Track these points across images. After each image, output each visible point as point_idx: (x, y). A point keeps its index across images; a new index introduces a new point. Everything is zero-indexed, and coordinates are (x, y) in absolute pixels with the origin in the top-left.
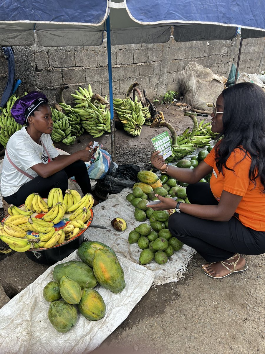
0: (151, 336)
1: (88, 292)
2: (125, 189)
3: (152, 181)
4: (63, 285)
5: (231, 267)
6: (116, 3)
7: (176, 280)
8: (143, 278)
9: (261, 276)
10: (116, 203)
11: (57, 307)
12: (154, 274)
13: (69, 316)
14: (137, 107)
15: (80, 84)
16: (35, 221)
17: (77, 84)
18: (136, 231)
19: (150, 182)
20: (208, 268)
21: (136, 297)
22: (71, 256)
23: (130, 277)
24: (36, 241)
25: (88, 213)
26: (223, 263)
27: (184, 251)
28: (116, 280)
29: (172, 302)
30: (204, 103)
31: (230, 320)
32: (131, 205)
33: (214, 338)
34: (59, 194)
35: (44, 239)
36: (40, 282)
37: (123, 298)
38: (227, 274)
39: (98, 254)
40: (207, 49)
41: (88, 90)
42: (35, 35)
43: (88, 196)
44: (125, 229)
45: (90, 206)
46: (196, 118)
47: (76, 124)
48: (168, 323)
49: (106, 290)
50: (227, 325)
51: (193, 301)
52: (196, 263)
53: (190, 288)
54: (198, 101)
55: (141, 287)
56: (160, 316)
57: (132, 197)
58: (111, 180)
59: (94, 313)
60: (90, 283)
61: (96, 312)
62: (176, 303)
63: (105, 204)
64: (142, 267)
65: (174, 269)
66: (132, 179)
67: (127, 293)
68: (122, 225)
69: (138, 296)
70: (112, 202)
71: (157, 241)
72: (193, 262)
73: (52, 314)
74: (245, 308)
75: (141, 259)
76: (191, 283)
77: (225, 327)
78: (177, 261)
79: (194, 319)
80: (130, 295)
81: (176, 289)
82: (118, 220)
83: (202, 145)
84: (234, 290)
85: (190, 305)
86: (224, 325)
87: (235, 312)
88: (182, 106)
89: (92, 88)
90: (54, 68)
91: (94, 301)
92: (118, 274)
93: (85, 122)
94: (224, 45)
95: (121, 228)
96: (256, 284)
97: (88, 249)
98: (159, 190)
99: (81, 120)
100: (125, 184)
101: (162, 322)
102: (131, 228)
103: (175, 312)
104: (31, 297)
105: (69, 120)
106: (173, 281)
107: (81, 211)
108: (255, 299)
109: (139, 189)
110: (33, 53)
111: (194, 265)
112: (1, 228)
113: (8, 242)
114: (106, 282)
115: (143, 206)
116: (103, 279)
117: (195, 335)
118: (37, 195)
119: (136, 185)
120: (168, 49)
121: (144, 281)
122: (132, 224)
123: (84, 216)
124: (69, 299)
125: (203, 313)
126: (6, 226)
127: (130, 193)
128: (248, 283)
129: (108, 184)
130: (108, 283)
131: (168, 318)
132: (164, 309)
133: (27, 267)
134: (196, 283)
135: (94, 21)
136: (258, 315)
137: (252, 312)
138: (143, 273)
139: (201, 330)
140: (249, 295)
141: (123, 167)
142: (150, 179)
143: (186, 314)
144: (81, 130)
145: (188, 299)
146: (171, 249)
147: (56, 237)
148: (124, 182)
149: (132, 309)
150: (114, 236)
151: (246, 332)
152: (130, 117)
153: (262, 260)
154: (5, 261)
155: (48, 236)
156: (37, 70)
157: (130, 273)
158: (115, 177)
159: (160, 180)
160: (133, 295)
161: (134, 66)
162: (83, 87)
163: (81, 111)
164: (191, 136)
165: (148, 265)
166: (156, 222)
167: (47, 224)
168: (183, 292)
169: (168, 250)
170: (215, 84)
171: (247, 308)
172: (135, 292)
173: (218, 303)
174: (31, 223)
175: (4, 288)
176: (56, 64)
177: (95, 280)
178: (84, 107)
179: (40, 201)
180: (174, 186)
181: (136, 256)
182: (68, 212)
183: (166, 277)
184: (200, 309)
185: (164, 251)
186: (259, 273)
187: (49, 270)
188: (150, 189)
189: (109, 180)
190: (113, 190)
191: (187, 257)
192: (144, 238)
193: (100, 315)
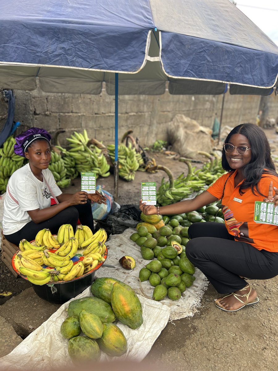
0: (176, 369)
1: (109, 326)
2: (127, 230)
3: (156, 221)
4: (85, 318)
5: (244, 299)
6: (151, 57)
7: (191, 314)
8: (160, 312)
9: (272, 308)
10: (121, 243)
11: (79, 341)
12: (170, 309)
13: (93, 351)
14: (131, 153)
15: (76, 129)
16: (51, 255)
17: (73, 129)
18: (146, 268)
19: (154, 221)
20: (221, 302)
21: (155, 332)
22: (85, 293)
23: (146, 313)
24: (57, 273)
25: (103, 247)
26: (236, 296)
27: (195, 288)
28: (136, 314)
29: (192, 336)
30: (192, 153)
31: (250, 349)
32: (136, 245)
33: (238, 367)
34: (70, 230)
35: (64, 272)
36: (54, 319)
37: (141, 333)
38: (241, 306)
39: (117, 287)
40: (192, 103)
41: (83, 135)
42: (37, 81)
43: (102, 231)
44: (134, 268)
45: (104, 240)
46: (190, 164)
47: (70, 167)
48: (191, 356)
49: (123, 326)
50: (248, 354)
51: (211, 334)
52: (208, 298)
53: (207, 322)
54: (186, 150)
55: (159, 322)
56: (181, 349)
57: (137, 237)
58: (115, 220)
59: (116, 347)
60: (108, 318)
61: (119, 346)
62: (196, 336)
63: (109, 244)
64: (158, 303)
65: (188, 304)
66: (134, 219)
67: (145, 328)
68: (131, 263)
69: (157, 331)
70: (116, 242)
71: (170, 276)
72: (205, 298)
73: (74, 349)
74: (262, 338)
75: (155, 295)
76: (207, 317)
77: (246, 356)
78: (189, 296)
79: (215, 350)
80: (148, 330)
81: (193, 324)
82: (127, 257)
83: (197, 190)
84: (249, 322)
85: (209, 338)
86: (245, 355)
87: (253, 343)
88: (171, 155)
89: (88, 133)
90: (52, 112)
91: (116, 335)
92: (138, 308)
93: (79, 166)
94: (208, 101)
95: (130, 266)
96: (268, 316)
97: (102, 285)
98: (164, 229)
99: (76, 164)
100: (128, 224)
101: (184, 355)
102: (140, 267)
103: (196, 345)
104: (46, 335)
105: (65, 164)
106: (189, 316)
107: (96, 245)
108: (270, 330)
109: (144, 228)
110: (33, 98)
111: (207, 300)
112: (19, 260)
113: (28, 274)
114: (125, 316)
115: (151, 244)
116: (123, 312)
117: (219, 365)
118: (48, 230)
119: (140, 225)
120: (157, 101)
121: (161, 316)
122: (140, 263)
123: (100, 250)
124: (92, 332)
125: (224, 344)
126: (24, 259)
127: (133, 233)
128: (261, 315)
129: (110, 224)
130: (127, 317)
131: (190, 351)
132: (185, 343)
133: (36, 307)
134: (212, 316)
135: (131, 69)
136: (275, 344)
137: (269, 341)
138: (159, 308)
139: (224, 361)
140: (263, 326)
141: (126, 208)
142: (154, 218)
143: (206, 346)
144: (75, 173)
145: (206, 333)
146: (183, 285)
147: (77, 269)
148: (127, 222)
149: (153, 343)
150: (123, 275)
151: (267, 360)
152: (124, 162)
153: (270, 294)
154: (11, 301)
155: (67, 268)
156: (35, 113)
157: (145, 309)
158: (118, 217)
159: (162, 220)
160: (152, 330)
161: (126, 115)
162: (78, 132)
163: (76, 155)
164: (186, 180)
165: (162, 301)
166: (165, 260)
167: (62, 258)
168: (200, 325)
169: (181, 286)
170: (202, 135)
171: (263, 338)
172: (153, 327)
173: (236, 334)
174: (47, 256)
175: (14, 328)
176: (54, 109)
177: (113, 315)
178: (80, 150)
179: (51, 237)
180: (177, 226)
181: (149, 293)
182: (81, 247)
183: (182, 312)
184: (220, 341)
185: (177, 286)
186: (270, 306)
187: (63, 307)
188: (154, 229)
189: (111, 221)
190: (115, 231)
191: (199, 293)
192: (156, 274)
193: (122, 349)
